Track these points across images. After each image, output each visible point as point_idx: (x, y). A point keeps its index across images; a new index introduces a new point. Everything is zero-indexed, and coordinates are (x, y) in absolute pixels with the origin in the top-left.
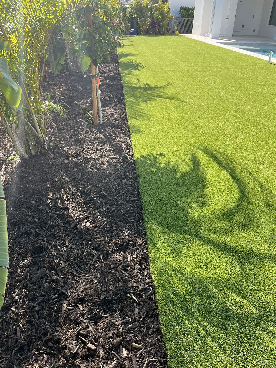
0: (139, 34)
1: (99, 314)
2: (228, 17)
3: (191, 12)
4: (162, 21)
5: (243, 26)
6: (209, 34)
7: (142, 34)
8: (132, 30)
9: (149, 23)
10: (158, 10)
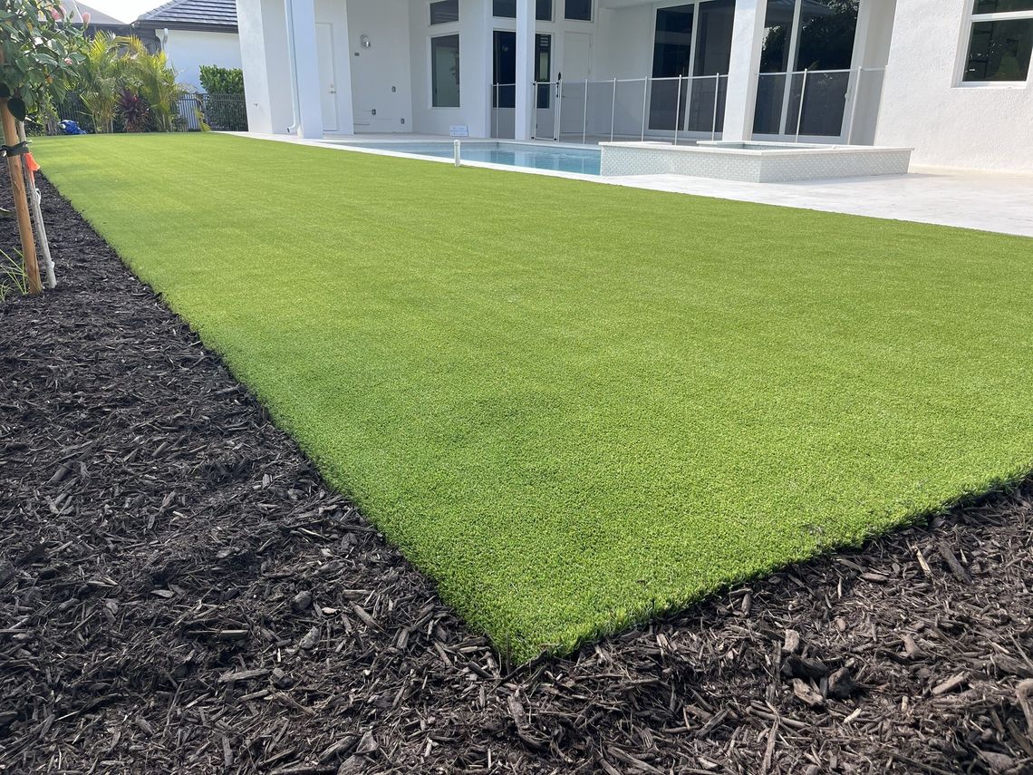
0: (91, 131)
1: (226, 590)
2: (333, 90)
3: (233, 79)
4: (156, 99)
5: (374, 112)
6: (296, 127)
7: (99, 133)
8: (64, 123)
9: (117, 104)
10: (138, 71)
